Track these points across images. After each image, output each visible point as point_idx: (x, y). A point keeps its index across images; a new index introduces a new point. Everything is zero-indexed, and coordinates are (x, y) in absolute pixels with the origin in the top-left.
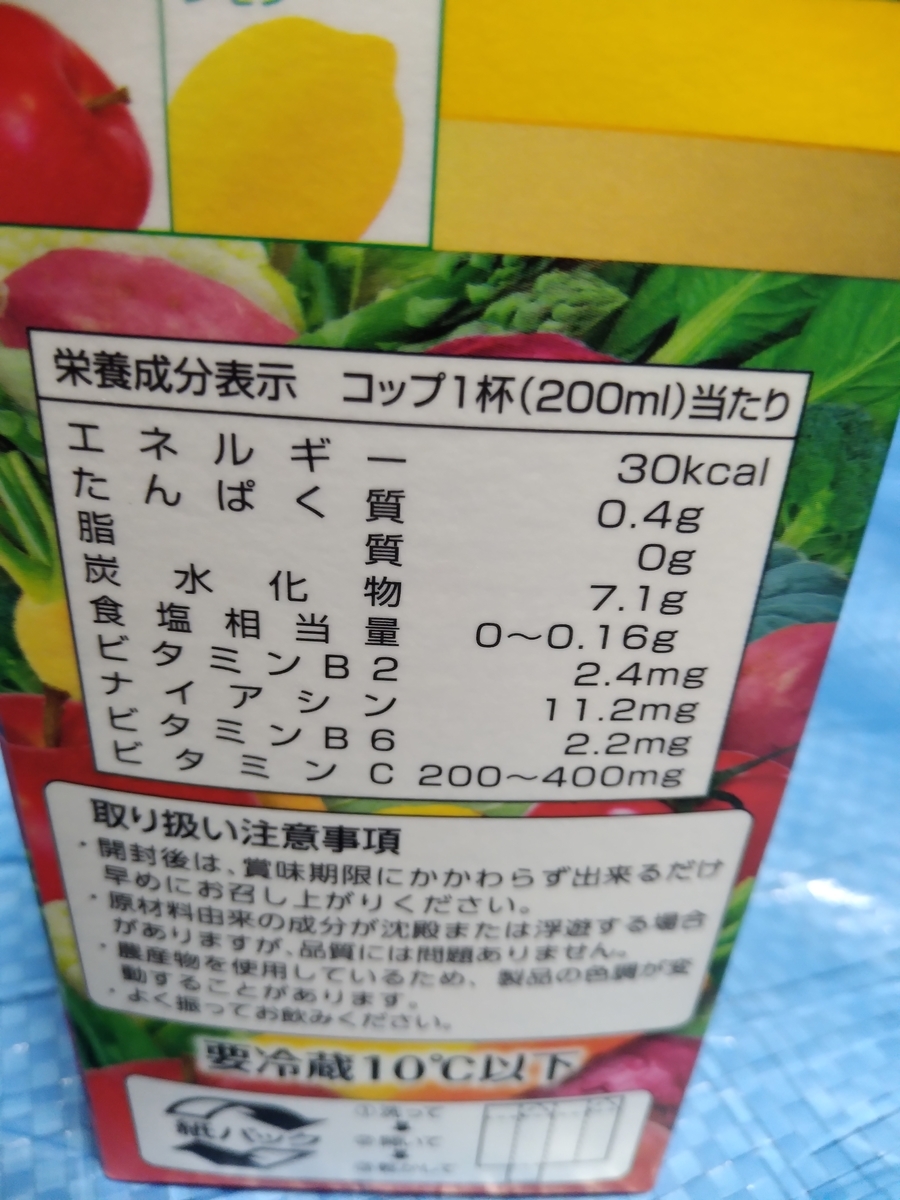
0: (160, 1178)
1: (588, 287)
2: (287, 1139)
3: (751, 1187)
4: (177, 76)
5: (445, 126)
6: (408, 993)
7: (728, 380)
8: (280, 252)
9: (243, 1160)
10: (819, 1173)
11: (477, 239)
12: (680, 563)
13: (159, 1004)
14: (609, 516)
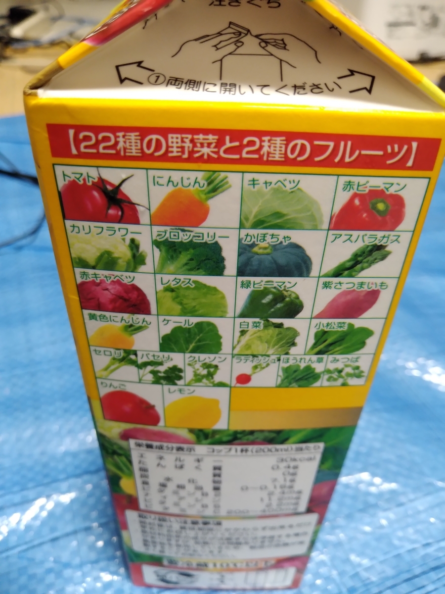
0: (149, 586)
1: (267, 434)
2: (188, 579)
3: (328, 587)
4: (166, 404)
5: (231, 412)
6: (224, 551)
7: (304, 445)
8: (191, 431)
9: (176, 583)
10: (350, 583)
11: (239, 428)
12: (294, 474)
13: (154, 551)
14: (275, 468)
